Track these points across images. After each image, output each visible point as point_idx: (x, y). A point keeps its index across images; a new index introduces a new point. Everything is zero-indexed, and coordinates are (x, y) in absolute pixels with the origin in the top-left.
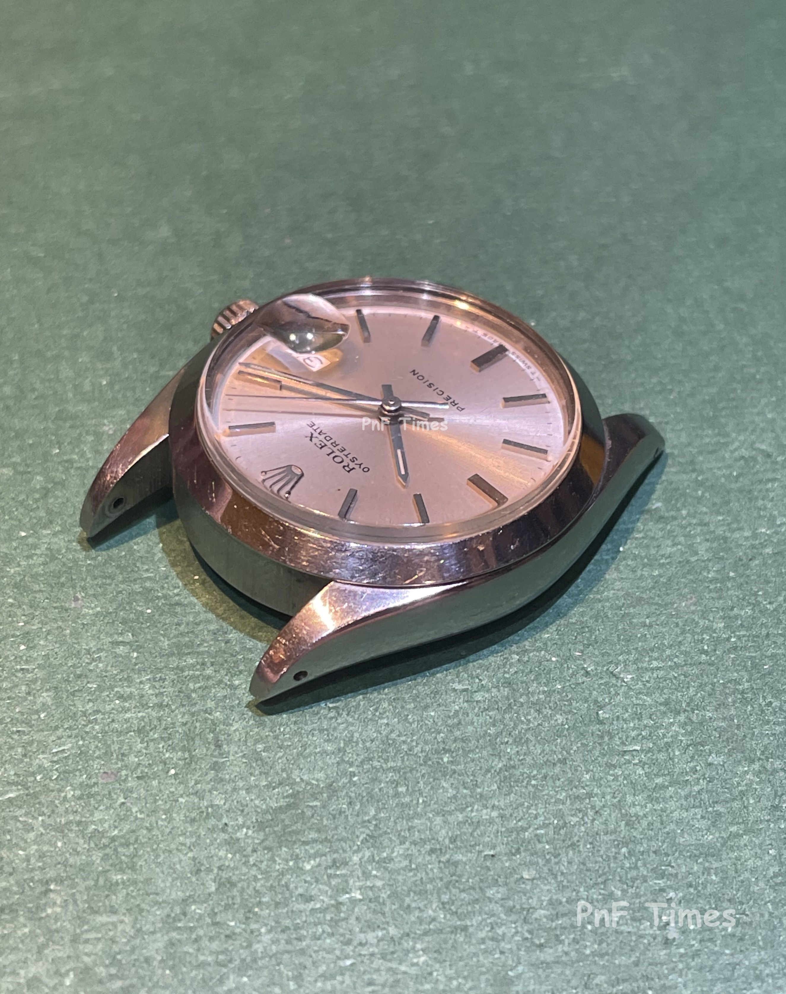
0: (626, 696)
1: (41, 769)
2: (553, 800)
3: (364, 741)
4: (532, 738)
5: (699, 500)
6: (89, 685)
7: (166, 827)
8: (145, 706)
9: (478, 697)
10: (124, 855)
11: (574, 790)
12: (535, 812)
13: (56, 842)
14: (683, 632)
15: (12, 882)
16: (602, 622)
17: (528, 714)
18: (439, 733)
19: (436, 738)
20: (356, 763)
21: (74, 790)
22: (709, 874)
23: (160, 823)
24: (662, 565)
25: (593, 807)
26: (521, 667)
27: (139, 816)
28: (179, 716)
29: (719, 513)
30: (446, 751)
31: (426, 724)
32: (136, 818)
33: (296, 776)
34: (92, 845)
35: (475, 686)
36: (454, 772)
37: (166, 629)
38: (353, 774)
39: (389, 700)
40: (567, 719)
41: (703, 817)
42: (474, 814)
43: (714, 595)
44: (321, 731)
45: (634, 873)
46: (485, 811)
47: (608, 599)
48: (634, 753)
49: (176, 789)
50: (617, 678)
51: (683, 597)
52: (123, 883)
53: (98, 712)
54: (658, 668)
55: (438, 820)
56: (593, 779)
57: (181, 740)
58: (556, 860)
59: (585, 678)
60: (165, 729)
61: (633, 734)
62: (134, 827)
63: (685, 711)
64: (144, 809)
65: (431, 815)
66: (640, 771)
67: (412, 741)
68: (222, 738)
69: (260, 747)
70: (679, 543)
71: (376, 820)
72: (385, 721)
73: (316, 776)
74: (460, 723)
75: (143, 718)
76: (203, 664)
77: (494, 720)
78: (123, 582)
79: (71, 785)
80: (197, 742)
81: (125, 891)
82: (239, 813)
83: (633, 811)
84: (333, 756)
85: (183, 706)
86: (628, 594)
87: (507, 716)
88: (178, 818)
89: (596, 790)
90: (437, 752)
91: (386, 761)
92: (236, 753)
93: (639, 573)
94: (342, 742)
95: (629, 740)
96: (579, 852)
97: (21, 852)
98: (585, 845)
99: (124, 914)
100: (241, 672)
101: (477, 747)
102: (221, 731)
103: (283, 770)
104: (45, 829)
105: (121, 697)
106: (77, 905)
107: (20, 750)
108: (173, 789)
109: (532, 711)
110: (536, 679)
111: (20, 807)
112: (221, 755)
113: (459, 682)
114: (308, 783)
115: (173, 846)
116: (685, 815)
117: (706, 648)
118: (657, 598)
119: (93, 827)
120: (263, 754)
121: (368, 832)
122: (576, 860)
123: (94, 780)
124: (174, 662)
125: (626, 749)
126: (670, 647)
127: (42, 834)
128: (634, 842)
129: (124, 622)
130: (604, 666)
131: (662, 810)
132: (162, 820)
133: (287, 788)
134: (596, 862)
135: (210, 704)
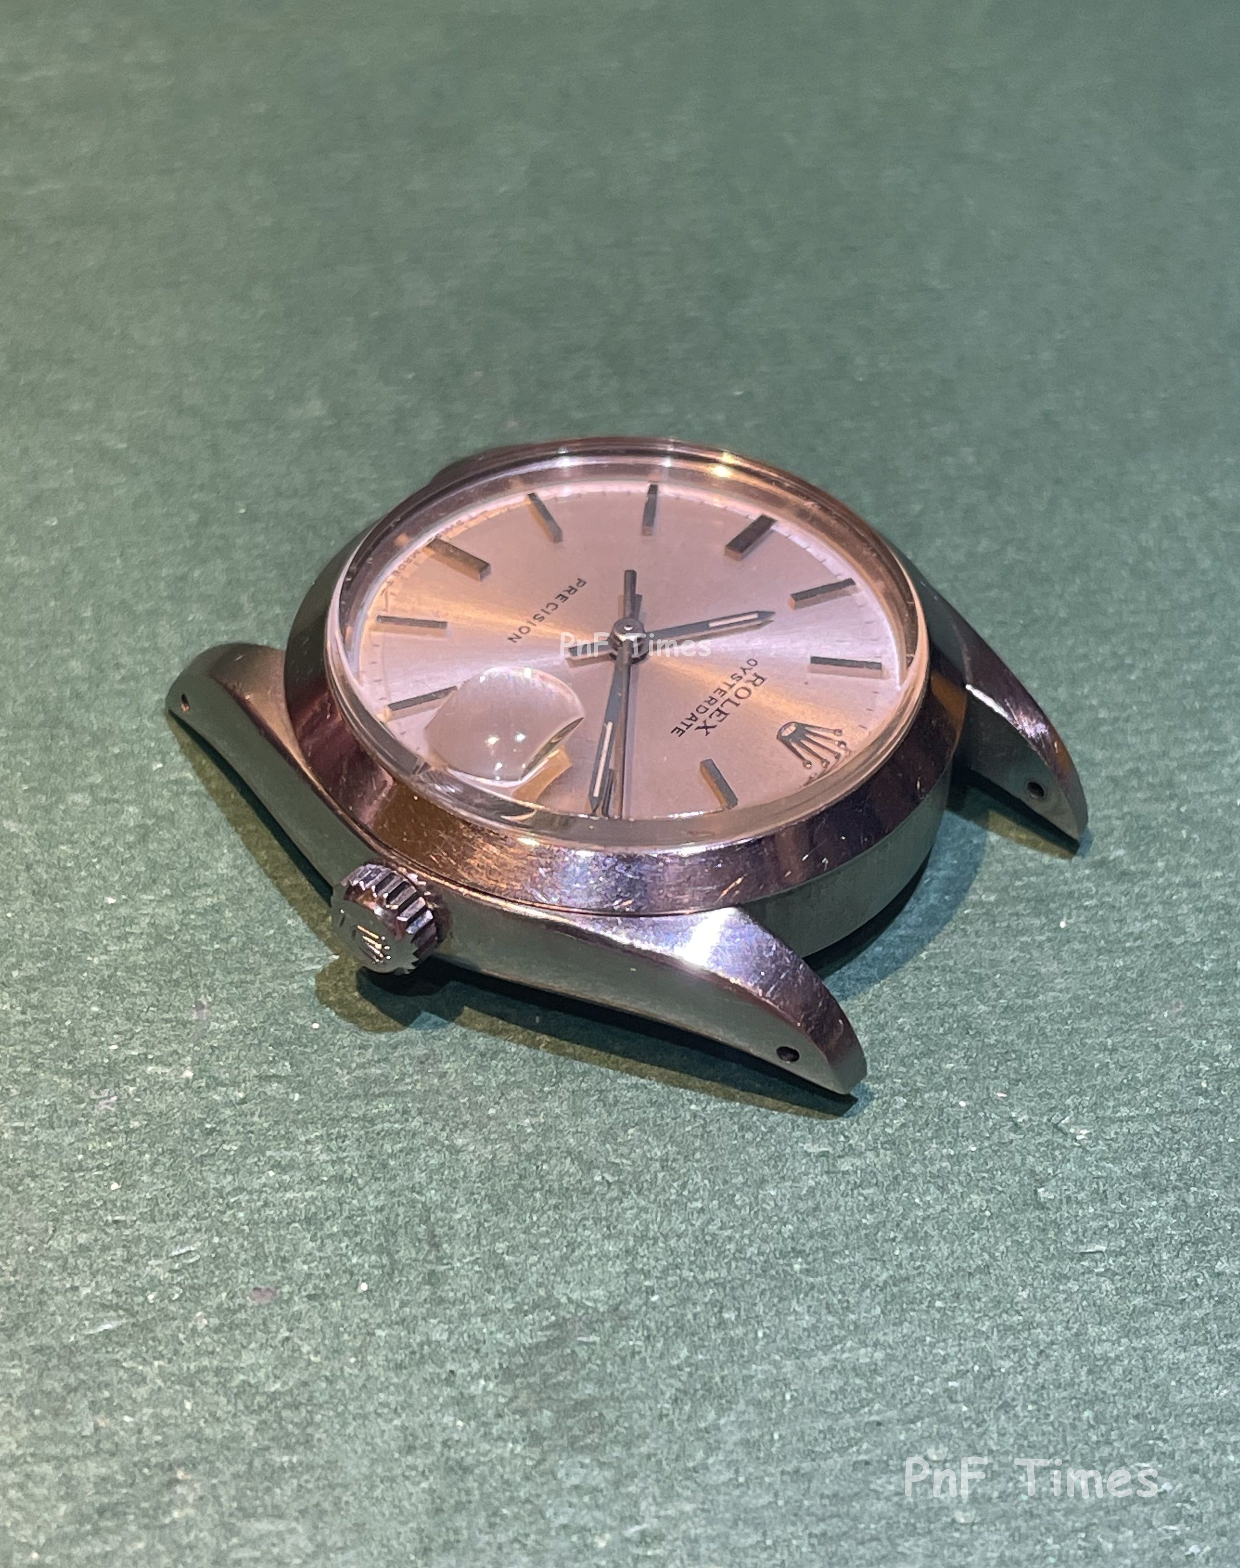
0: (1081, 1164)
1: (154, 1283)
2: (971, 1334)
3: (666, 1237)
4: (935, 1233)
5: (1184, 845)
6: (226, 1147)
7: (356, 1376)
8: (313, 1180)
9: (845, 1165)
10: (292, 1422)
11: (1005, 1316)
12: (942, 1353)
13: (182, 1402)
14: (1166, 1060)
15: (116, 1467)
16: (1037, 1043)
17: (926, 1192)
18: (785, 1224)
19: (780, 1232)
20: (656, 1273)
21: (208, 1316)
22: (1224, 1453)
23: (347, 1370)
24: (1127, 952)
25: (1035, 1344)
26: (912, 1117)
27: (313, 1358)
28: (371, 1197)
29: (1215, 866)
30: (799, 1253)
31: (764, 1210)
32: (309, 1363)
33: (560, 1293)
34: (241, 1407)
35: (839, 1148)
36: (812, 1287)
37: (344, 1055)
38: (651, 1291)
39: (703, 1170)
40: (988, 1201)
41: (1210, 1360)
42: (846, 1355)
43: (1215, 999)
44: (597, 1221)
45: (1106, 1451)
46: (863, 1351)
47: (1046, 1006)
48: (1098, 1256)
49: (371, 1316)
50: (1066, 1134)
51: (1165, 1003)
52: (292, 1467)
53: (240, 1190)
54: (1130, 1119)
55: (789, 1366)
56: (1032, 1298)
57: (376, 1236)
58: (980, 1430)
59: (1012, 1136)
60: (349, 1217)
61: (1094, 1224)
62: (305, 1376)
63: (1175, 1188)
64: (322, 1348)
65: (777, 1358)
66: (1107, 1285)
67: (742, 1238)
68: (439, 1231)
69: (501, 1247)
70: (1155, 915)
71: (690, 1365)
72: (699, 1205)
73: (592, 1293)
74: (817, 1208)
75: (314, 1199)
76: (405, 1112)
77: (872, 1204)
78: (274, 977)
79: (204, 1310)
80: (402, 1239)
81: (295, 1482)
82: (473, 1354)
83: (1098, 1350)
84: (618, 1262)
85: (377, 1179)
86: (1076, 998)
87: (892, 1196)
88: (375, 1362)
89: (1039, 1317)
90: (783, 1255)
91: (703, 1269)
92: (464, 1256)
93: (1092, 964)
94: (631, 1238)
95: (1089, 1233)
96: (1016, 1416)
97: (127, 1419)
98: (1024, 1407)
99: (296, 1519)
100: (465, 1124)
101: (846, 1247)
102: (438, 1220)
103: (539, 1285)
104: (165, 1382)
105: (276, 1166)
106: (221, 1505)
107: (119, 1252)
108: (365, 1316)
109: (932, 1189)
110: (936, 1136)
111: (124, 1345)
112: (439, 1260)
113: (814, 1142)
114: (579, 1305)
115: (370, 1408)
116: (1182, 1356)
117: (1204, 1085)
118: (1123, 1004)
119: (242, 1377)
120: (507, 1258)
121: (679, 1385)
122: (1011, 1430)
123: (238, 1301)
124: (358, 1109)
125: (1082, 1249)
126: (1147, 1083)
127: (160, 1388)
128: (1103, 1400)
129: (278, 1043)
130: (1042, 1115)
131: (1147, 1349)
132: (350, 1366)
133: (548, 1313)
134: (1044, 1434)
135: (420, 1177)
